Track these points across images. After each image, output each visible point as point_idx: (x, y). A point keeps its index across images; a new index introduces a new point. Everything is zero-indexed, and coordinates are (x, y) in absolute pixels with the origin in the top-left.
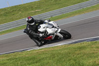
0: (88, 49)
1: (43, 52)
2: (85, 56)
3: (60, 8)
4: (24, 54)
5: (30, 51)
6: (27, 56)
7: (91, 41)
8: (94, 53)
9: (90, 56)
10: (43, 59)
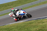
0: (34, 24)
1: (13, 26)
2: (32, 27)
3: (22, 5)
4: (4, 27)
5: (7, 25)
6: (5, 27)
7: (36, 20)
8: (36, 25)
9: (34, 27)
10: (13, 29)
